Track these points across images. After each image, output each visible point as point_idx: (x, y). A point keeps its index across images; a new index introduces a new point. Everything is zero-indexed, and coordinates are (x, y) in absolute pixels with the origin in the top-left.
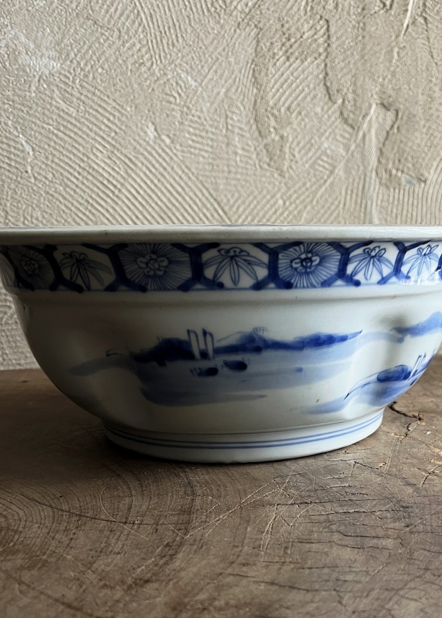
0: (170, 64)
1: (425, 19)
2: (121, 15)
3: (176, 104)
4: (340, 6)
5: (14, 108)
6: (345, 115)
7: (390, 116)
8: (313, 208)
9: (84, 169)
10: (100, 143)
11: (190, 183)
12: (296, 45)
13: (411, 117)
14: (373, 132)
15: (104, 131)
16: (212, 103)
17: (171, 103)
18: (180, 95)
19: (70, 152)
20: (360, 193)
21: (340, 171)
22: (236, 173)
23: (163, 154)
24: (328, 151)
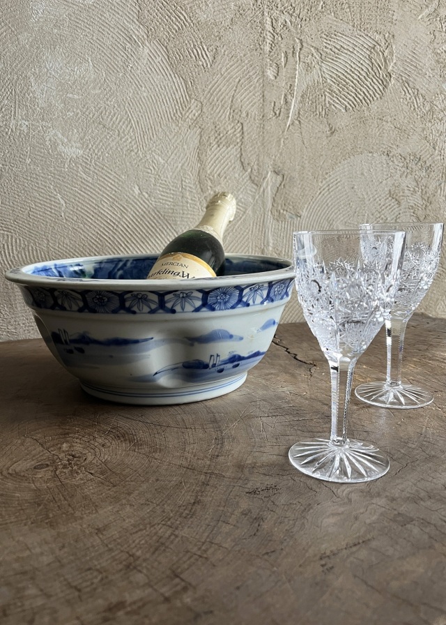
0: (149, 150)
1: (300, 122)
2: (120, 121)
3: (151, 174)
4: (250, 115)
5: (55, 178)
6: (253, 178)
7: (279, 178)
8: (233, 234)
9: (96, 213)
10: (106, 198)
11: (160, 221)
12: (224, 138)
13: (292, 178)
14: (269, 187)
15: (108, 191)
16: (173, 173)
17: (148, 173)
18: (154, 168)
19: (88, 203)
20: (261, 225)
21: (249, 212)
22: (187, 214)
23: (144, 204)
24: (243, 200)
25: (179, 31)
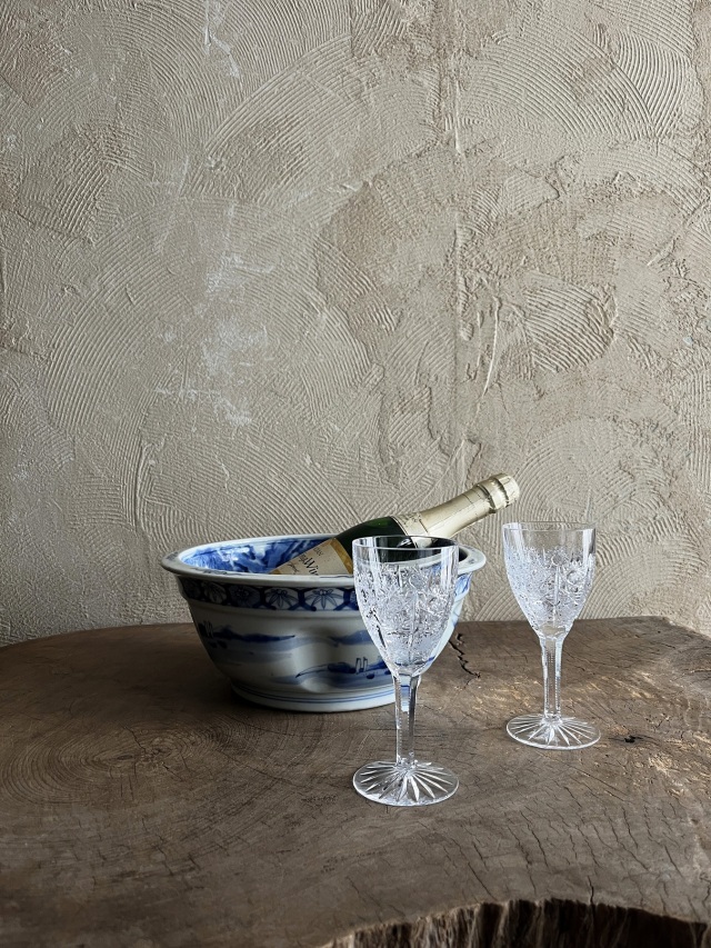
0: (323, 418)
1: (499, 384)
2: (293, 389)
3: (326, 443)
4: (439, 379)
5: (220, 447)
6: (443, 448)
7: (476, 447)
9: (262, 485)
10: (274, 468)
11: (332, 493)
12: (409, 404)
13: (491, 448)
14: (463, 458)
15: (277, 461)
16: (350, 442)
17: (322, 442)
18: (328, 436)
19: (254, 474)
21: (439, 484)
22: (365, 487)
23: (315, 474)
24: (430, 472)
25: (361, 296)
